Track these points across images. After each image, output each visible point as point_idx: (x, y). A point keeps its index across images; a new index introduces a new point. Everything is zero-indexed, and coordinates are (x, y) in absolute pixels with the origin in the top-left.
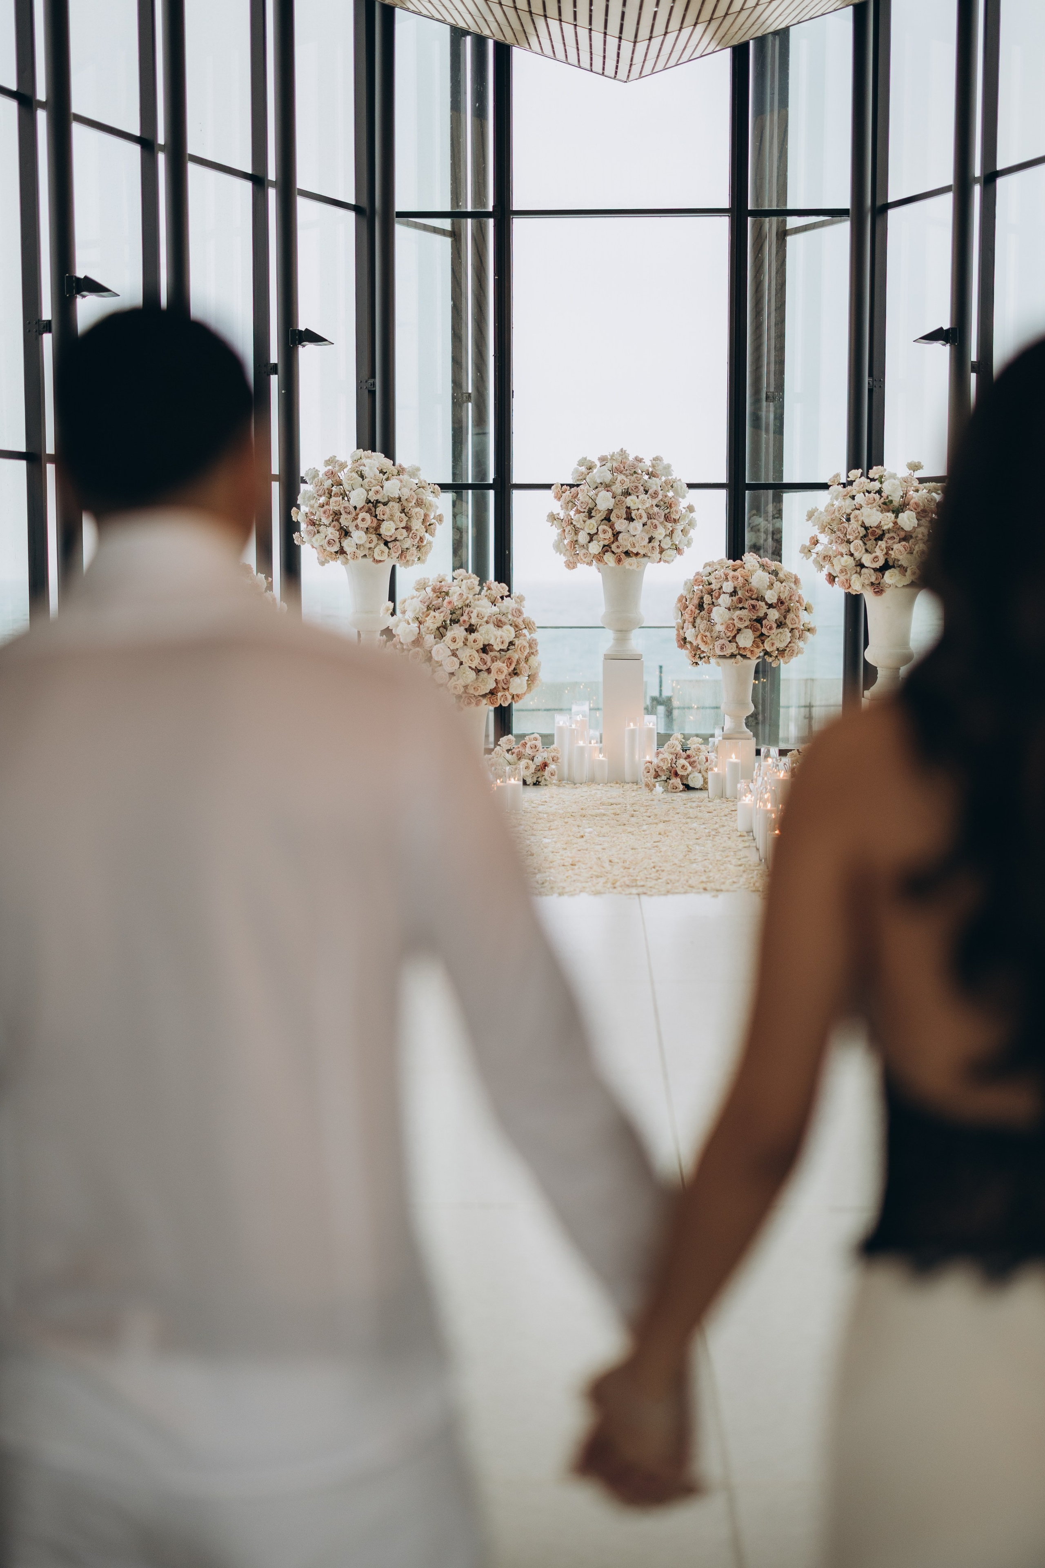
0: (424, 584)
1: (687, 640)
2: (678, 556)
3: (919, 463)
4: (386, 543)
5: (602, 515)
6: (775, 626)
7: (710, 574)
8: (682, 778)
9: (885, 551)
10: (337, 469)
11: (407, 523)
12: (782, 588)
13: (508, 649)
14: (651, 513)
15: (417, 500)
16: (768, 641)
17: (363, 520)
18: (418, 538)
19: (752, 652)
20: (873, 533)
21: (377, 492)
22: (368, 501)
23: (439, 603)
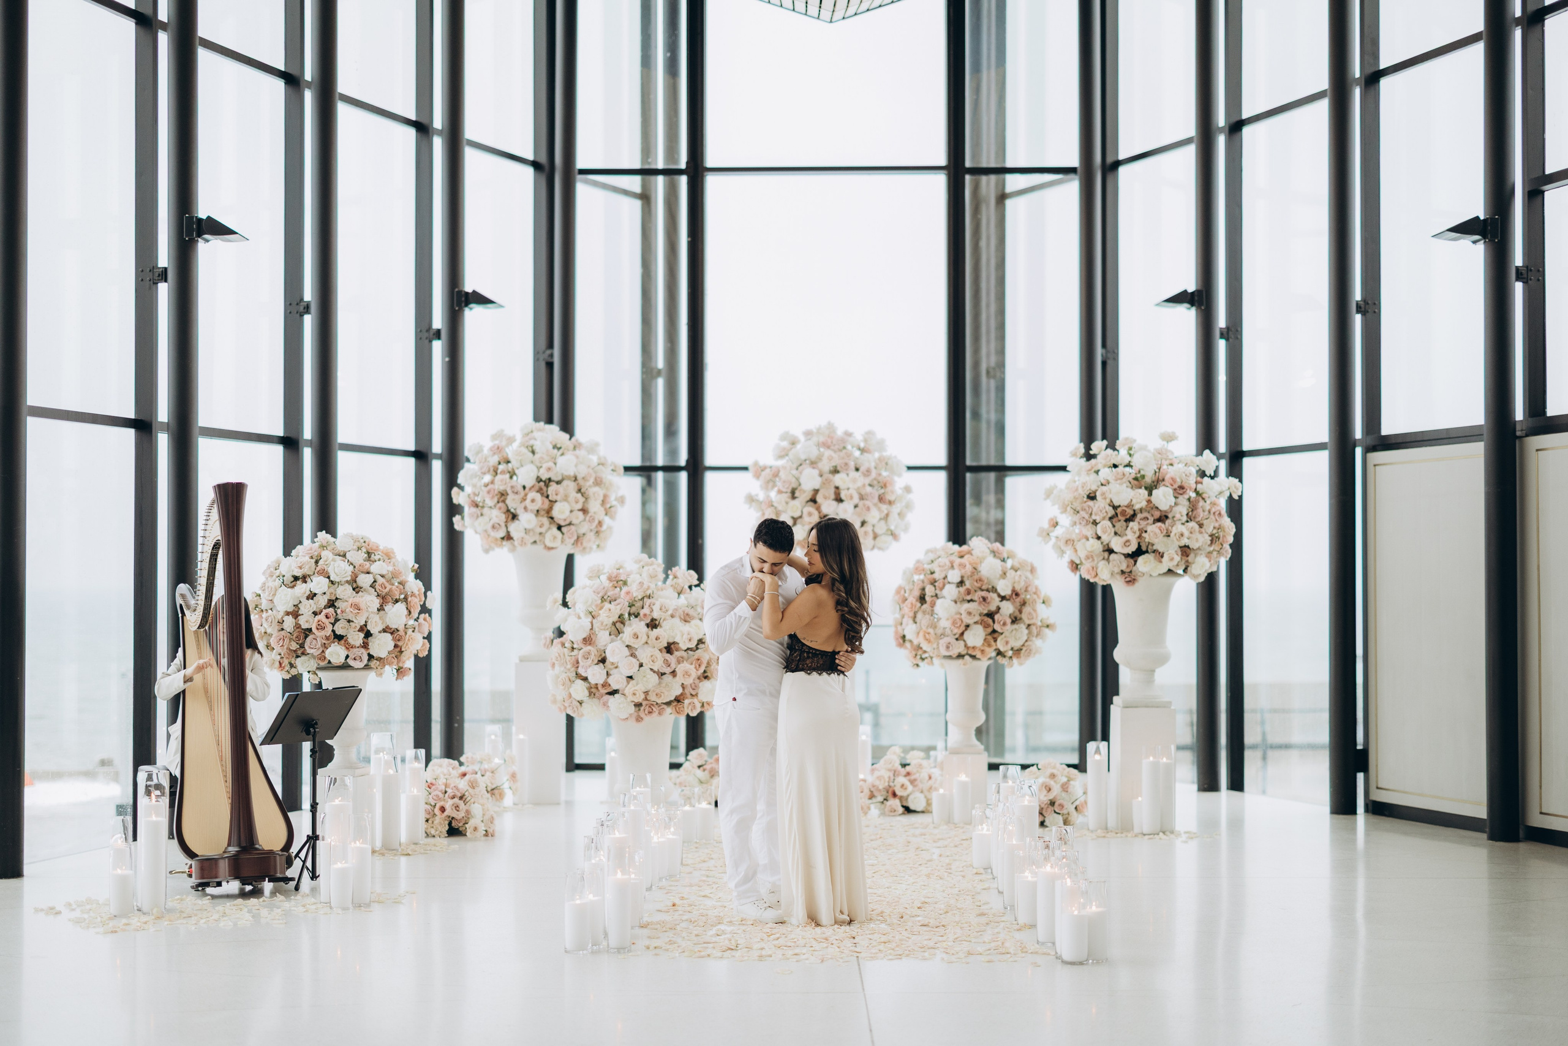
0: (598, 571)
1: (907, 638)
2: (894, 544)
3: (1174, 433)
4: (559, 528)
5: (808, 496)
6: (1009, 621)
7: (932, 562)
8: (901, 798)
9: (1138, 534)
10: (504, 443)
11: (584, 506)
12: (1017, 578)
13: (697, 649)
14: (863, 493)
15: (596, 479)
16: (1002, 639)
17: (533, 501)
18: (596, 522)
19: (983, 651)
20: (1123, 513)
21: (549, 469)
22: (539, 480)
23: (616, 594)
